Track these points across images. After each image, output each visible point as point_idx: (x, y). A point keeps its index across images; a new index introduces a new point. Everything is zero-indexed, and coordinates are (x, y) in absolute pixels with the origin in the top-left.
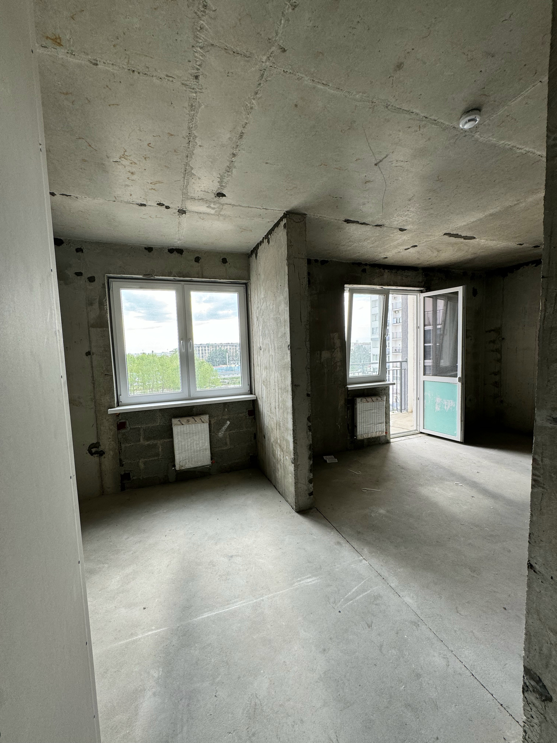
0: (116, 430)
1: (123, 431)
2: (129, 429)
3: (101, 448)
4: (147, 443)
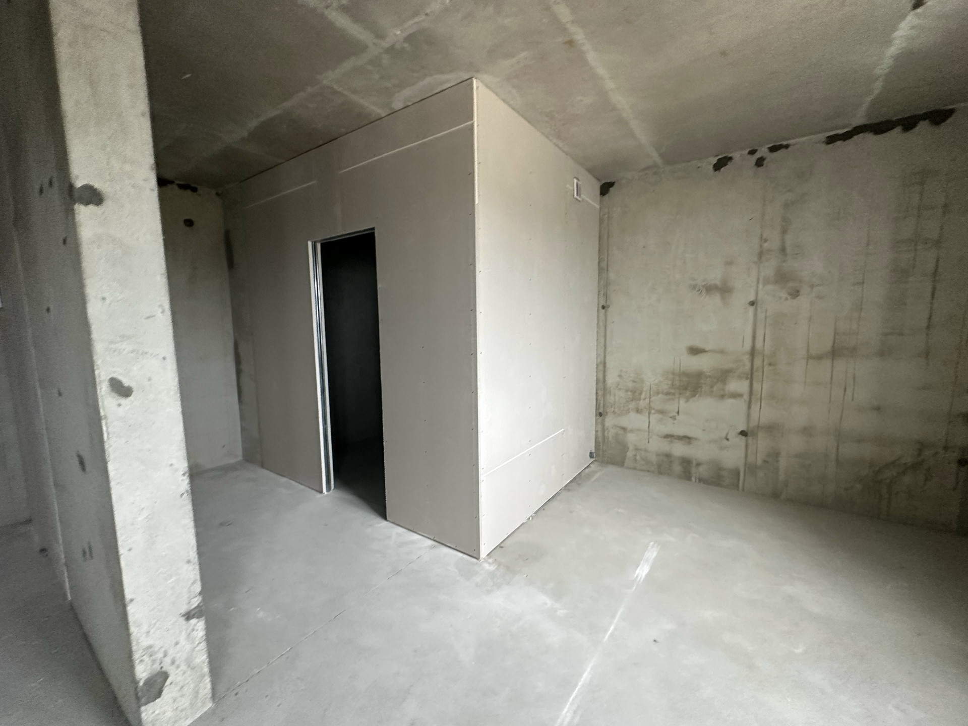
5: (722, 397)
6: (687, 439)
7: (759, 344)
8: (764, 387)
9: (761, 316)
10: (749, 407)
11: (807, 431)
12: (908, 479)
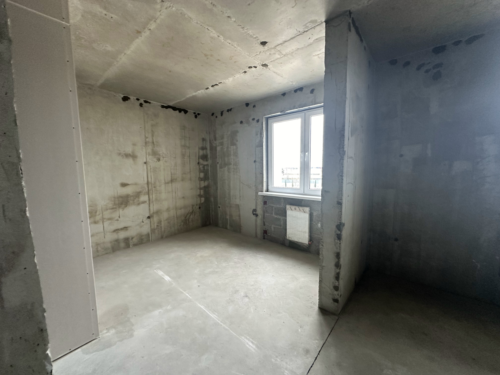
0: (263, 204)
1: (266, 206)
2: (268, 206)
3: (257, 212)
4: (276, 216)
5: (139, 204)
6: (125, 228)
7: (150, 180)
8: (153, 197)
9: (149, 168)
10: (149, 206)
11: (168, 210)
12: (191, 217)
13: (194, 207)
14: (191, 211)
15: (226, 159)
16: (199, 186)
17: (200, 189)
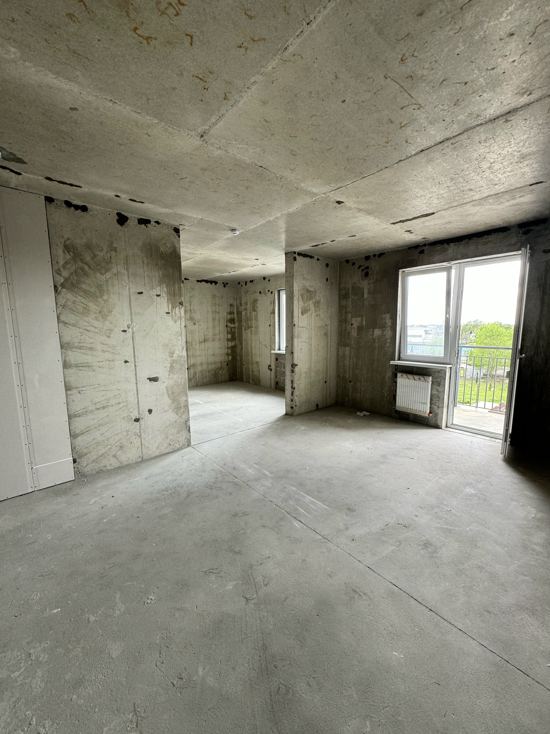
0: (275, 360)
1: (277, 362)
3: (271, 368)
7: (188, 339)
8: (191, 353)
9: (188, 331)
10: (188, 360)
11: (201, 364)
12: (220, 372)
13: (222, 364)
14: (220, 367)
15: (249, 323)
16: (226, 346)
17: (228, 348)
